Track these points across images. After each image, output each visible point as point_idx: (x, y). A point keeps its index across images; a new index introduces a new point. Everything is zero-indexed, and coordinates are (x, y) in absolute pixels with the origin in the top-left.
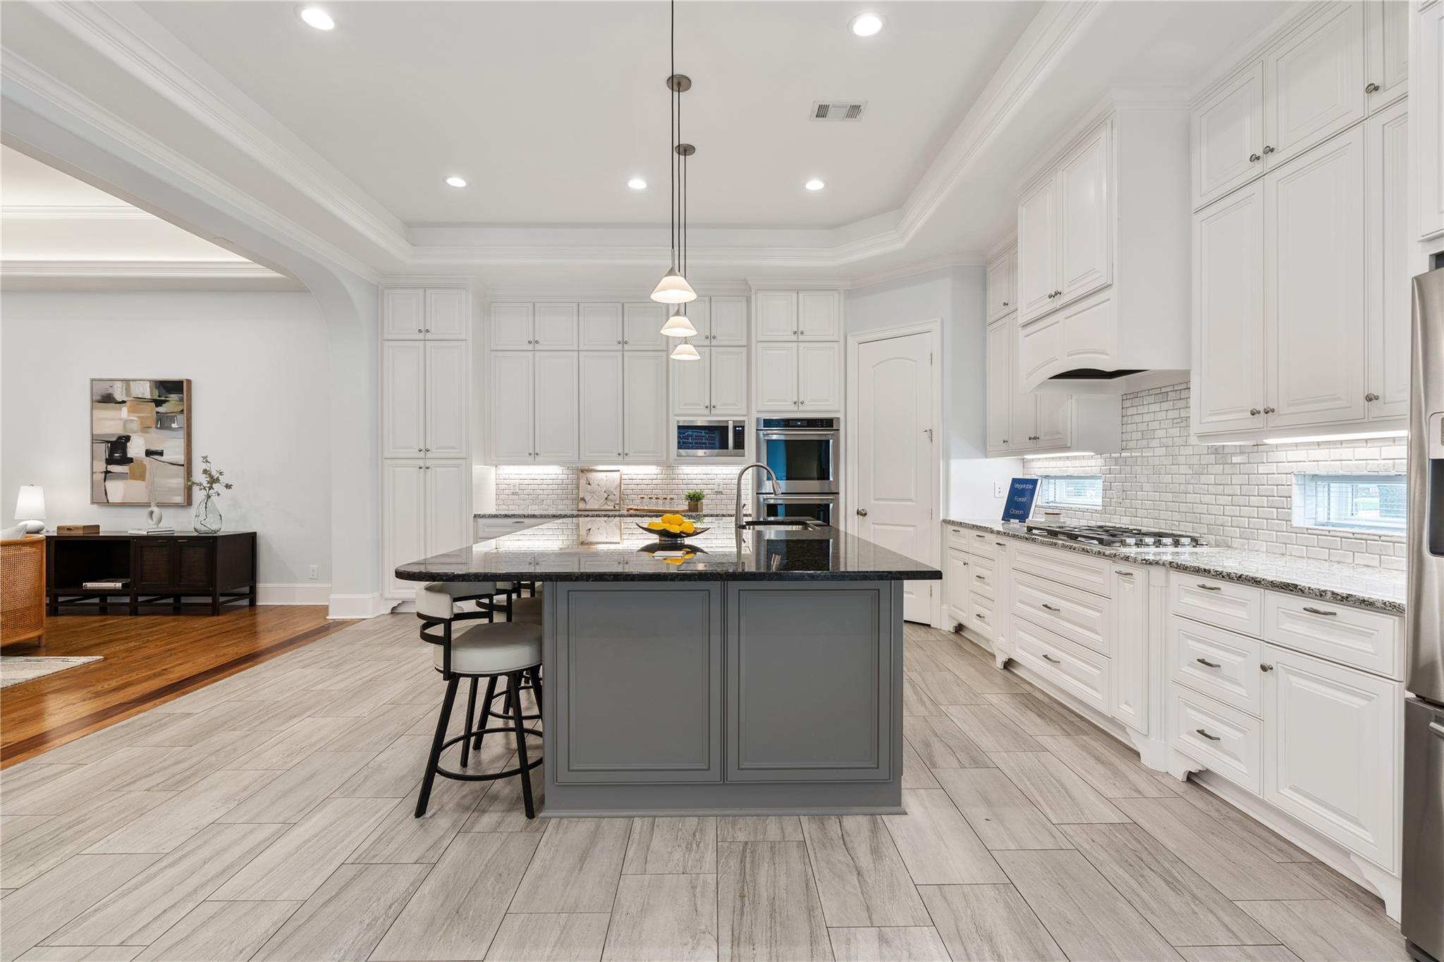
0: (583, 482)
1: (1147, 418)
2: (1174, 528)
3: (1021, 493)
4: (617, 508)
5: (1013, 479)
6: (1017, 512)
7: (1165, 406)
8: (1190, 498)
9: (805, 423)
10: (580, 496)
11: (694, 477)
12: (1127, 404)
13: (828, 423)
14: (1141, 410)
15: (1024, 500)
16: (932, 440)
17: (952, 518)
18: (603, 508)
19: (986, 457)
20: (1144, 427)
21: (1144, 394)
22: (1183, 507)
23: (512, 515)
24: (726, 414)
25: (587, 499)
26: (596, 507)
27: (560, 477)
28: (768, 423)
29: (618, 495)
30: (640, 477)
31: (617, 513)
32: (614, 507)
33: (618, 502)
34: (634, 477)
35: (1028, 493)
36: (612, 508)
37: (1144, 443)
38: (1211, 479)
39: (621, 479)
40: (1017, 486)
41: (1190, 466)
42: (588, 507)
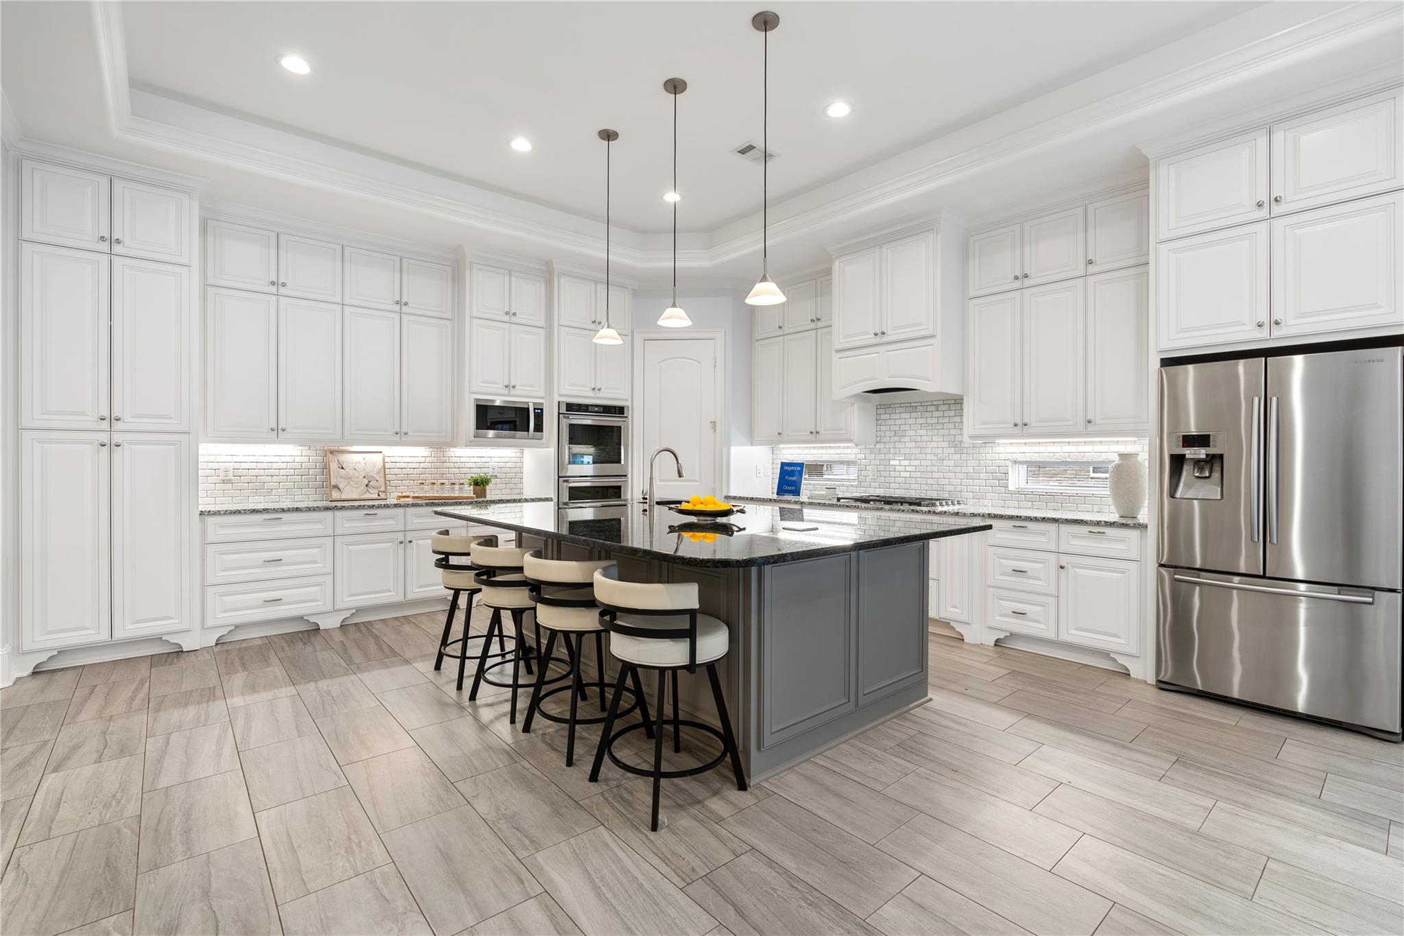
0: (334, 466)
1: (898, 422)
2: (922, 494)
3: (792, 473)
4: (383, 496)
5: (782, 463)
6: (790, 488)
7: (914, 415)
8: (935, 475)
9: (601, 409)
10: (333, 483)
11: (468, 460)
12: (882, 411)
13: (620, 411)
14: (893, 416)
15: (794, 478)
16: (715, 430)
17: (732, 494)
18: (363, 497)
19: (752, 445)
20: (897, 428)
21: (896, 406)
22: (930, 481)
23: (264, 510)
24: (525, 395)
25: (341, 486)
26: (355, 496)
27: (297, 459)
28: (571, 407)
29: (382, 480)
30: (405, 460)
31: (383, 503)
32: (379, 495)
33: (383, 489)
34: (399, 460)
35: (797, 474)
36: (376, 496)
37: (897, 439)
38: (952, 463)
39: (384, 463)
40: (786, 468)
41: (936, 455)
42: (344, 497)
